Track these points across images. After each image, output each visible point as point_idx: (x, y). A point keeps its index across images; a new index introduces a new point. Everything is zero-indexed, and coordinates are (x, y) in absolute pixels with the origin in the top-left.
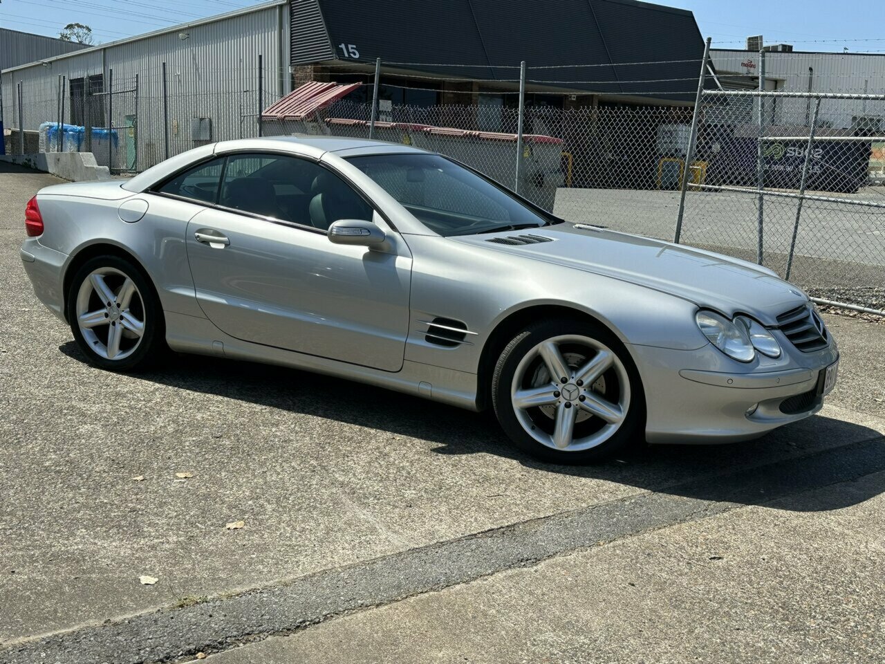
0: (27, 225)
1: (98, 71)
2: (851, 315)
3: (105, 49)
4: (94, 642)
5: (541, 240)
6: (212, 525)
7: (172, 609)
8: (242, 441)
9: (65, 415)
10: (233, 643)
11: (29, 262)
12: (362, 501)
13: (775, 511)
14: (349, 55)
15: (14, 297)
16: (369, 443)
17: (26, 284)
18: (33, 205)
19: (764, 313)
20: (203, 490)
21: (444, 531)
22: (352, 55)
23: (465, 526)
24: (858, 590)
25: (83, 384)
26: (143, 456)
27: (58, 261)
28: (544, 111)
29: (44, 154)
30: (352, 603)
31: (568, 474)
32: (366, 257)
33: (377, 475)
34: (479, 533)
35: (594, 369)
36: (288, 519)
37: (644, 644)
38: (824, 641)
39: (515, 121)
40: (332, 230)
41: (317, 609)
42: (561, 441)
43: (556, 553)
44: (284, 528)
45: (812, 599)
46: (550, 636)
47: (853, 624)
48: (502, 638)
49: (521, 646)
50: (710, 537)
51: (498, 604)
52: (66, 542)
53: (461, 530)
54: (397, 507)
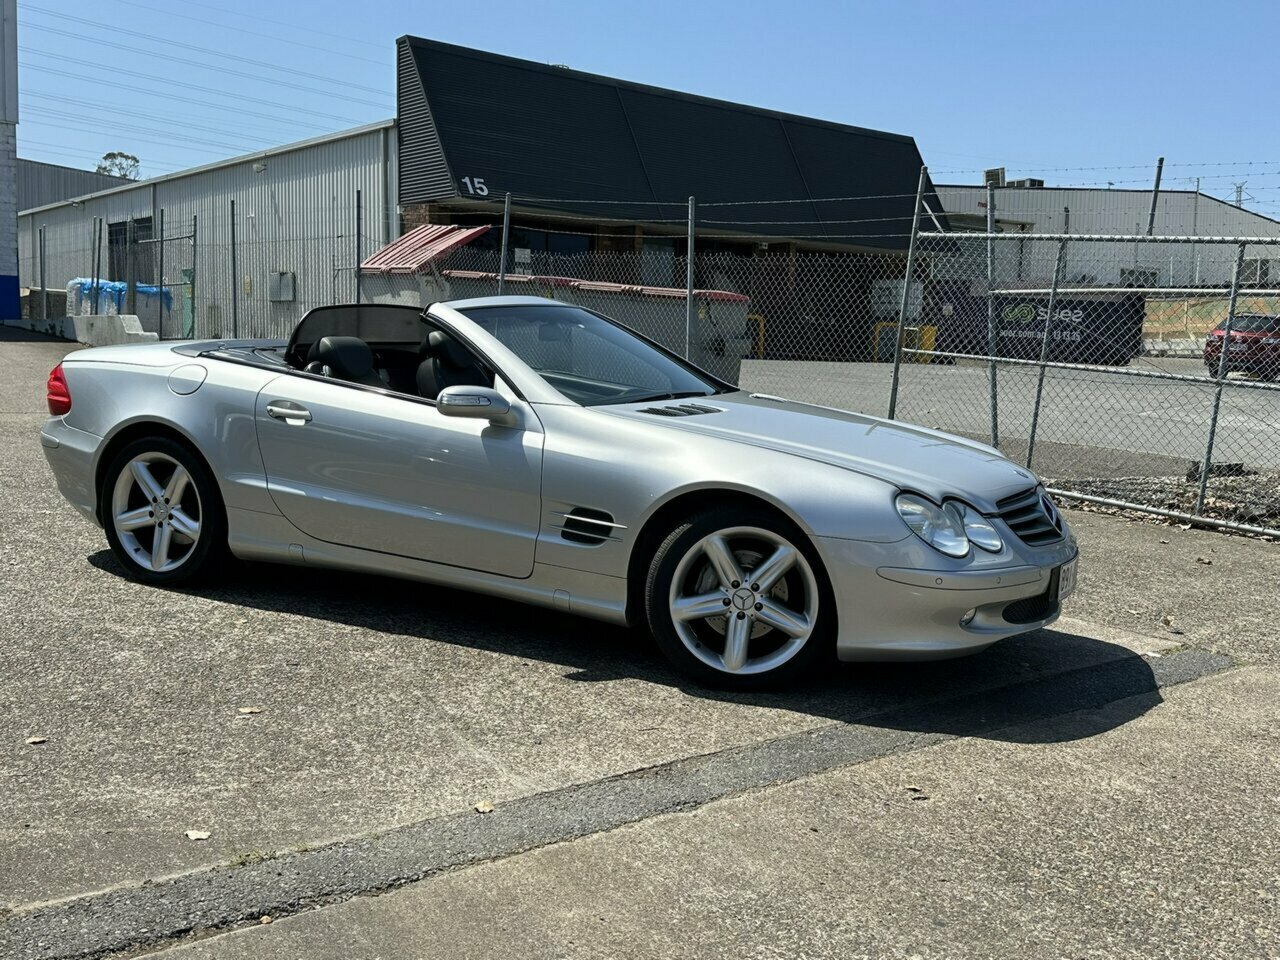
0: (50, 400)
1: (147, 213)
2: (1110, 512)
3: (155, 185)
4: (131, 906)
5: (707, 411)
6: (284, 769)
7: (231, 867)
8: (325, 669)
9: (96, 639)
10: (307, 905)
11: (50, 447)
12: (479, 739)
13: (997, 744)
14: (475, 192)
15: (31, 497)
16: (490, 669)
17: (47, 481)
18: (57, 376)
19: (981, 498)
20: (274, 727)
21: (581, 771)
22: (478, 191)
23: (609, 765)
24: (1095, 835)
25: (119, 602)
26: (195, 689)
27: (89, 445)
28: (720, 259)
29: (71, 318)
30: (461, 857)
31: (741, 703)
32: (485, 432)
33: (498, 706)
34: (626, 774)
35: (772, 570)
36: (382, 760)
37: (826, 899)
38: (1049, 893)
39: (684, 272)
40: (441, 400)
41: (415, 864)
42: (733, 661)
43: (720, 796)
44: (377, 771)
45: (1037, 845)
46: (709, 892)
47: (1086, 873)
48: (649, 893)
49: (673, 903)
50: (914, 774)
51: (646, 856)
52: (96, 790)
53: (603, 770)
54: (522, 744)
